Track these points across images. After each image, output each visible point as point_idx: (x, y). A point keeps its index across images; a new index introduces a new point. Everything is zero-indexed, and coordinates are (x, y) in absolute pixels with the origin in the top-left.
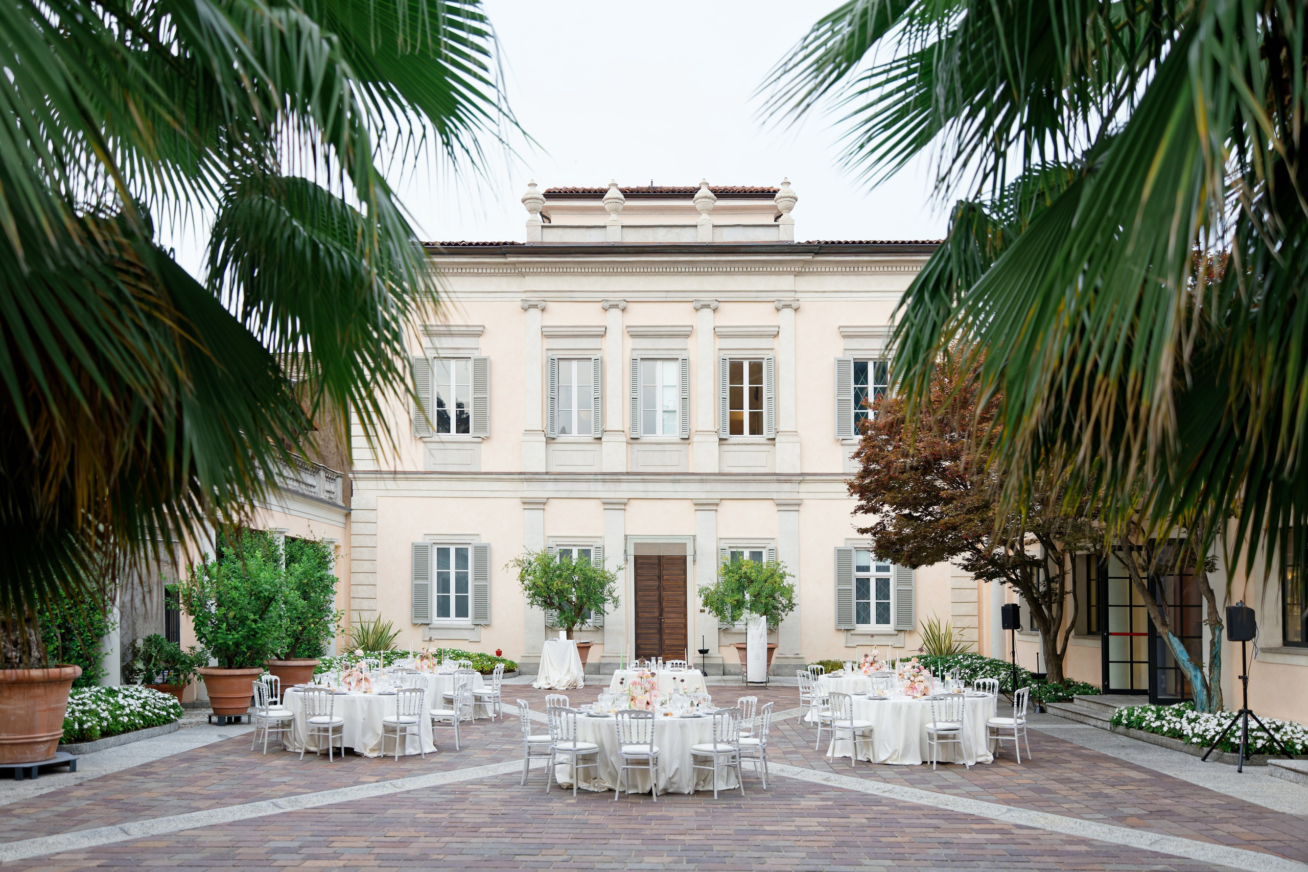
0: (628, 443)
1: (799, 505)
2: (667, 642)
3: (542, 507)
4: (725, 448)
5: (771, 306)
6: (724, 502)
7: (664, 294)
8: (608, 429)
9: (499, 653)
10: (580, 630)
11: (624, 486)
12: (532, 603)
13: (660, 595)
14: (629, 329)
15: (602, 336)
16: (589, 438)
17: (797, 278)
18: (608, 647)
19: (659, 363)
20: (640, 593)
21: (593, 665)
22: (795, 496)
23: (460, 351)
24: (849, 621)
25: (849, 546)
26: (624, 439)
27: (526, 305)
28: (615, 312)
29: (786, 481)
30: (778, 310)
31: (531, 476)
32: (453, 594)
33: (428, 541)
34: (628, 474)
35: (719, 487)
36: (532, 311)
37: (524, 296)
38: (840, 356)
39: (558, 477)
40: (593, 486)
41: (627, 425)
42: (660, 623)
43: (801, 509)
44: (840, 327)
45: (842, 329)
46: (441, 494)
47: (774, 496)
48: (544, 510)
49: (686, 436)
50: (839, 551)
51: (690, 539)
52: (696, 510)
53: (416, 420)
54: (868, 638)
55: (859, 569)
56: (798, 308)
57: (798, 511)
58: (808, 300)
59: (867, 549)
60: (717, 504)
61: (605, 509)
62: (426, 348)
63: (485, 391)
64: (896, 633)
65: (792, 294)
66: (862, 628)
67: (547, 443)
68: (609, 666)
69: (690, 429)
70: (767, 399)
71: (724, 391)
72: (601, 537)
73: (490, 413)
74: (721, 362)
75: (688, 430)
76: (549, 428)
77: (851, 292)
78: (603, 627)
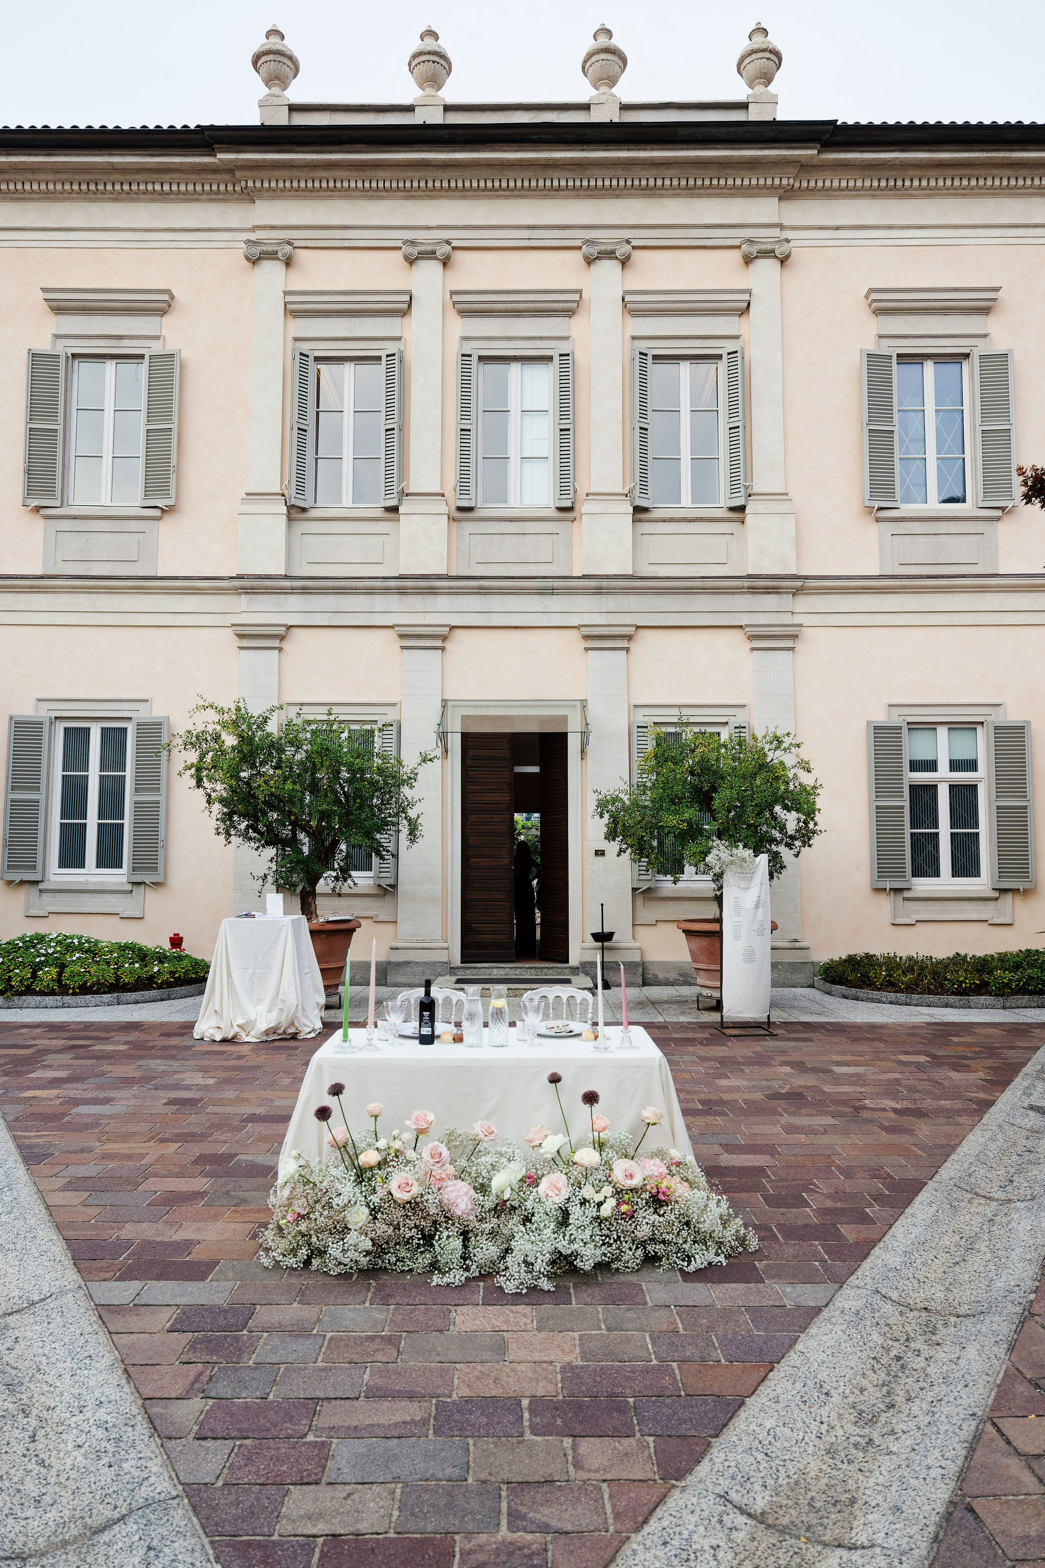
0: (451, 519)
1: (795, 637)
3: (276, 643)
4: (645, 527)
5: (734, 256)
6: (644, 633)
7: (526, 233)
8: (411, 490)
9: (176, 941)
11: (442, 602)
14: (456, 298)
15: (404, 312)
16: (375, 506)
17: (784, 203)
18: (405, 927)
19: (515, 367)
20: (472, 818)
22: (786, 619)
23: (125, 343)
24: (899, 873)
25: (895, 719)
26: (444, 510)
27: (257, 250)
28: (430, 269)
29: (768, 591)
30: (747, 261)
31: (255, 583)
32: (92, 821)
33: (44, 713)
34: (449, 577)
35: (632, 602)
36: (267, 264)
37: (251, 236)
38: (871, 347)
39: (310, 583)
40: (379, 602)
41: (451, 481)
43: (799, 646)
44: (869, 292)
46: (73, 620)
47: (744, 620)
48: (280, 649)
49: (568, 504)
50: (875, 728)
51: (575, 706)
52: (587, 649)
53: (29, 472)
54: (938, 905)
55: (916, 766)
56: (788, 256)
57: (792, 649)
58: (806, 243)
59: (931, 727)
60: (629, 638)
61: (403, 648)
62: (57, 337)
63: (168, 416)
64: (996, 894)
65: (776, 232)
66: (923, 885)
67: (290, 519)
68: (407, 969)
69: (575, 491)
70: (728, 431)
71: (643, 415)
72: (395, 705)
73: (179, 461)
74: (637, 360)
75: (571, 492)
76: (294, 483)
77: (890, 227)
78: (394, 886)
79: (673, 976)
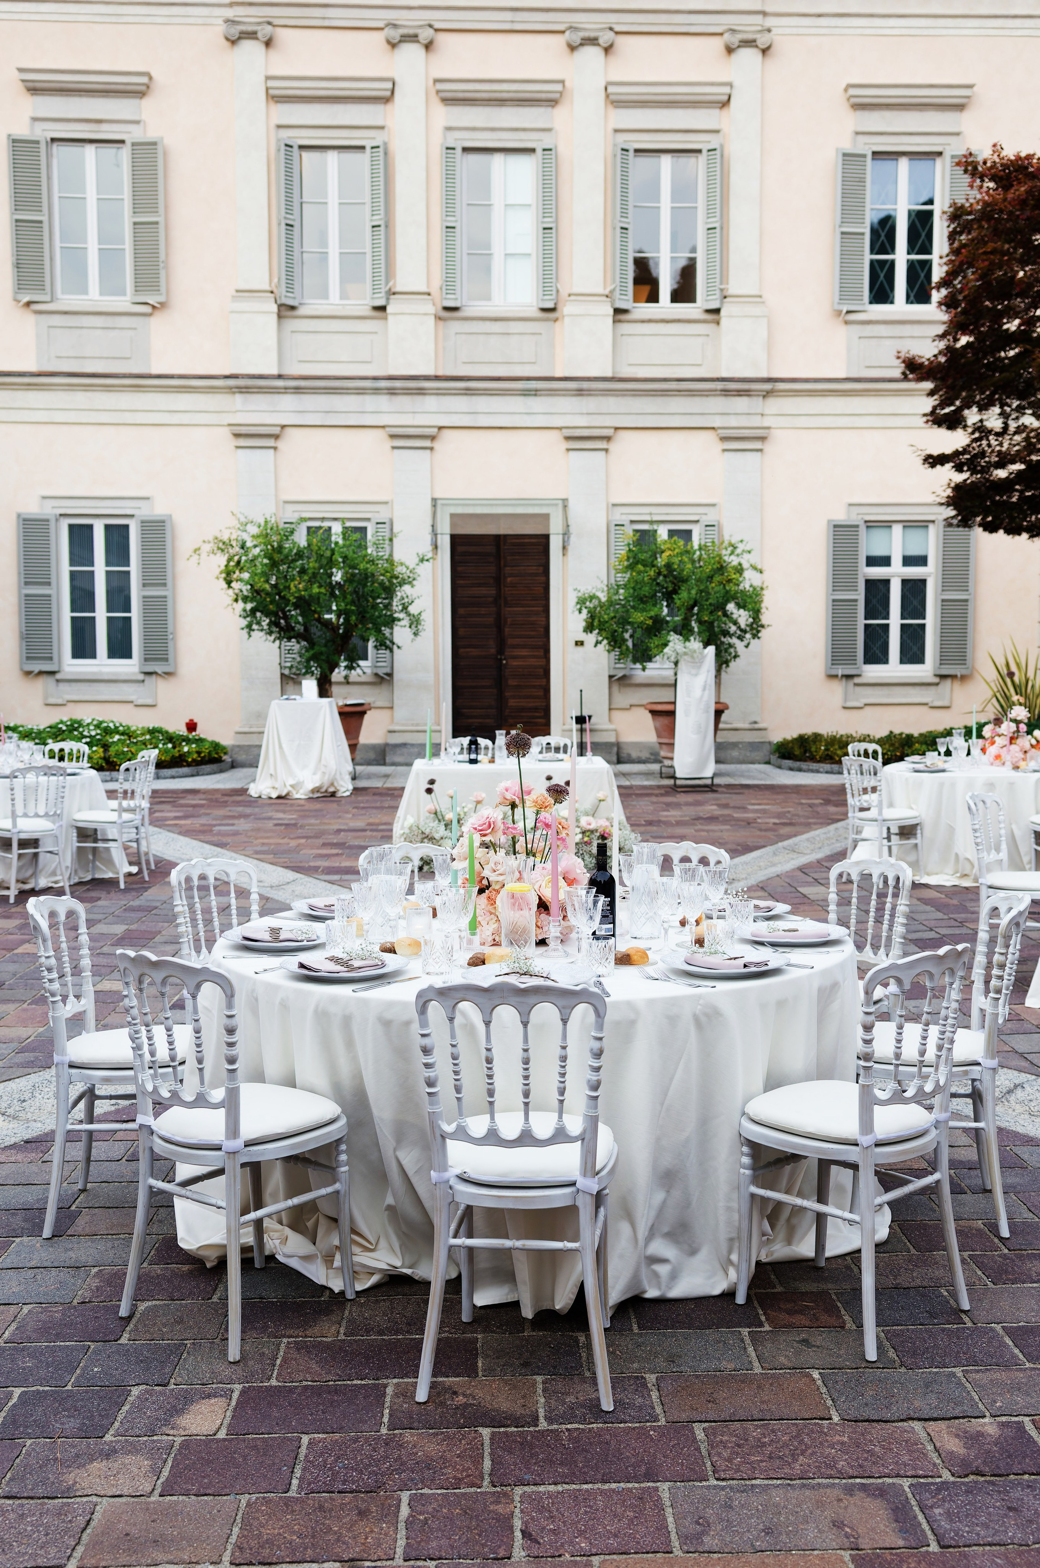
0: (438, 318)
1: (763, 439)
2: (512, 703)
3: (271, 442)
4: (625, 328)
5: (717, 44)
6: (621, 433)
7: (509, 16)
8: (398, 289)
9: (192, 726)
10: (347, 681)
11: (431, 402)
12: (249, 627)
13: (499, 614)
14: (440, 86)
15: (387, 100)
16: (362, 303)
18: (400, 713)
19: (498, 158)
20: (461, 610)
21: (373, 747)
22: (756, 421)
23: (105, 127)
24: (853, 661)
25: (855, 517)
26: (430, 309)
27: (235, 31)
28: (412, 52)
29: (740, 393)
30: (730, 50)
31: (250, 382)
32: (101, 614)
33: (49, 510)
34: (437, 378)
35: (611, 404)
36: (247, 45)
37: (230, 13)
38: (848, 146)
39: (302, 383)
40: (370, 402)
41: (437, 281)
42: (500, 667)
43: (767, 447)
44: (850, 86)
45: (852, 92)
46: (71, 417)
47: (717, 422)
48: (275, 448)
49: (550, 305)
50: (835, 526)
51: (556, 505)
52: (568, 450)
53: (18, 266)
54: (885, 690)
55: (872, 561)
56: (769, 48)
57: (761, 450)
58: (788, 31)
59: (887, 525)
60: (608, 439)
61: (394, 448)
62: (35, 119)
63: (155, 210)
64: (937, 680)
65: (758, 19)
66: (873, 672)
67: (280, 316)
68: (405, 750)
69: (558, 291)
70: (706, 232)
71: (624, 214)
72: (386, 503)
73: (167, 255)
74: (619, 156)
75: (554, 293)
76: (283, 281)
77: (872, 16)
78: (390, 675)
79: (645, 755)
